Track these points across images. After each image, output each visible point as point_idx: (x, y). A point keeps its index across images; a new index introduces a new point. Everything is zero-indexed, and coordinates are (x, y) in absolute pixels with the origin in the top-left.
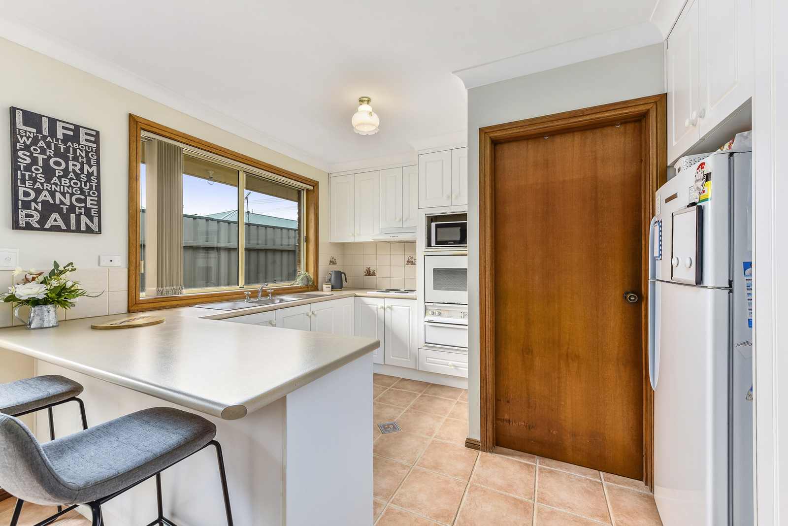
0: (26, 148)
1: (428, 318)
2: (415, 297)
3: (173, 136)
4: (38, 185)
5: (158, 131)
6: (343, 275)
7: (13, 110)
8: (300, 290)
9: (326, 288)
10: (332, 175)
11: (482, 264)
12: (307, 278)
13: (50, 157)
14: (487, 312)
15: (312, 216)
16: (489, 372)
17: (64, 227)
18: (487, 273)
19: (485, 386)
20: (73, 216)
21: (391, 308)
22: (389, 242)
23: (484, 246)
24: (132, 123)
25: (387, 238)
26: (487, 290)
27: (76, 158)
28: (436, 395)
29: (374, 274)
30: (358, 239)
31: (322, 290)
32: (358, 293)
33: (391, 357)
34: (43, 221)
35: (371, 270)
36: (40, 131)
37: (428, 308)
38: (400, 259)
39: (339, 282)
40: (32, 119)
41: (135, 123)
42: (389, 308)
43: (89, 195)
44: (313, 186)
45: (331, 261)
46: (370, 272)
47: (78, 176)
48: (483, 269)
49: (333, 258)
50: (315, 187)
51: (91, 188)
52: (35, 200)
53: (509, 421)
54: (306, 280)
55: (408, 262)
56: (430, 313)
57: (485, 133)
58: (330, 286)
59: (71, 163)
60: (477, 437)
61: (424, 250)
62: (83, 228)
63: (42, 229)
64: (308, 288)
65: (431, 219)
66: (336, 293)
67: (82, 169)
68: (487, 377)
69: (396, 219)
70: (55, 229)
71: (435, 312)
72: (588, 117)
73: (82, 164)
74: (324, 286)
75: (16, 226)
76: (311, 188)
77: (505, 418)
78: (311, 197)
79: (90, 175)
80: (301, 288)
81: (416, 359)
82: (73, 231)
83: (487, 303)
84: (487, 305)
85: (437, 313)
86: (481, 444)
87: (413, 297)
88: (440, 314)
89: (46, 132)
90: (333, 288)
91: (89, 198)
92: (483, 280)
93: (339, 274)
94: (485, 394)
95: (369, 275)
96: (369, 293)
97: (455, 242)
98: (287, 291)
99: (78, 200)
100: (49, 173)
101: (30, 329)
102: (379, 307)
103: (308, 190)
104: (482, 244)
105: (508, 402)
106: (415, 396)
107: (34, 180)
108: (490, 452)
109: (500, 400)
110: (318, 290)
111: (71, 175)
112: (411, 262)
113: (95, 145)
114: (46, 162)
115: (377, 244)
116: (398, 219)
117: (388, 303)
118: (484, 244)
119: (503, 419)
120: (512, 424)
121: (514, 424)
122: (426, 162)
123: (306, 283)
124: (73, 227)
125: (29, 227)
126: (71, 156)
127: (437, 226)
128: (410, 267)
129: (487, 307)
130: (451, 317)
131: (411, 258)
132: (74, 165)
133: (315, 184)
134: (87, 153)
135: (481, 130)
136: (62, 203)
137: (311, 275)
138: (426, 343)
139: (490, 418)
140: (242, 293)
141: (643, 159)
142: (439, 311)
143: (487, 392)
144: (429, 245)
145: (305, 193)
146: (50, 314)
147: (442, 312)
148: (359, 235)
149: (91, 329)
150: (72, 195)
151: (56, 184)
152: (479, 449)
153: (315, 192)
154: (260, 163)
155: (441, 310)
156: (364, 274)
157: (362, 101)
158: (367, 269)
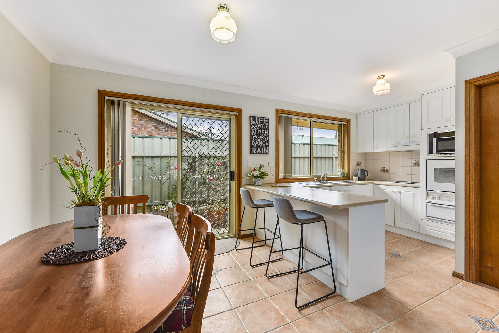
0: (253, 129)
1: (429, 200)
2: (418, 187)
3: (288, 113)
4: (255, 140)
5: (284, 113)
6: (366, 172)
7: (250, 117)
8: (340, 179)
9: (355, 179)
10: (358, 114)
11: (467, 166)
12: (344, 173)
13: (258, 130)
14: (471, 195)
15: (346, 139)
16: (472, 233)
17: (261, 153)
18: (471, 171)
19: (469, 241)
20: (263, 148)
21: (400, 192)
22: (399, 151)
23: (469, 154)
24: (277, 112)
25: (398, 149)
26: (471, 181)
27: (263, 129)
28: (435, 250)
29: (387, 171)
30: (376, 150)
31: (352, 180)
32: (376, 182)
33: (400, 222)
34: (256, 151)
35: (386, 169)
36: (256, 122)
37: (429, 193)
38: (408, 162)
39: (363, 175)
40: (254, 118)
41: (278, 111)
42: (398, 192)
43: (266, 141)
44: (347, 122)
45: (357, 164)
46: (385, 170)
47: (264, 134)
48: (468, 168)
49: (359, 162)
50: (348, 123)
51: (267, 139)
52: (255, 145)
53: (492, 269)
54: (343, 174)
55: (415, 164)
56: (431, 197)
57: (470, 83)
58: (358, 177)
59: (262, 131)
60: (462, 272)
61: (426, 156)
62: (265, 153)
63: (256, 154)
64: (344, 178)
65: (432, 136)
66: (361, 182)
67: (265, 132)
68: (471, 236)
69: (404, 136)
70: (259, 153)
71: (435, 196)
73: (265, 130)
74: (354, 177)
75: (251, 153)
76: (346, 123)
77: (489, 266)
78: (346, 128)
79: (267, 133)
80: (340, 177)
81: (419, 226)
82: (263, 154)
83: (471, 190)
84: (471, 191)
85: (437, 198)
86: (465, 277)
87: (417, 187)
88: (439, 199)
89: (257, 122)
90: (359, 179)
91: (266, 142)
92: (468, 175)
93: (363, 171)
94: (469, 246)
95: (384, 172)
96: (384, 183)
97: (453, 151)
98: (333, 179)
99: (264, 143)
100: (258, 135)
101: (256, 185)
102: (391, 191)
103: (344, 125)
104: (467, 153)
105: (491, 256)
106: (417, 247)
107: (255, 138)
108: (473, 283)
109: (484, 254)
110: (350, 180)
111: (262, 135)
112: (417, 164)
113: (267, 123)
114: (257, 131)
115: (389, 153)
116: (405, 137)
117: (397, 189)
118: (469, 153)
119: (487, 266)
120: (495, 271)
121: (496, 271)
122: (428, 99)
123: (343, 176)
124: (263, 153)
125: (254, 153)
126: (262, 128)
127: (437, 140)
128: (416, 167)
129: (471, 192)
130: (449, 201)
131: (417, 161)
132: (263, 131)
133: (348, 121)
134: (266, 126)
135: (466, 82)
136: (260, 145)
137: (346, 170)
138: (427, 216)
139: (473, 262)
140: (313, 178)
142: (439, 196)
143: (471, 245)
144: (431, 152)
145: (342, 126)
146: (260, 181)
148: (377, 148)
149: (271, 187)
150: (263, 141)
151: (259, 138)
152: (463, 279)
153: (348, 125)
154: (321, 116)
155: (440, 196)
156: (381, 171)
157: (379, 78)
158: (383, 168)
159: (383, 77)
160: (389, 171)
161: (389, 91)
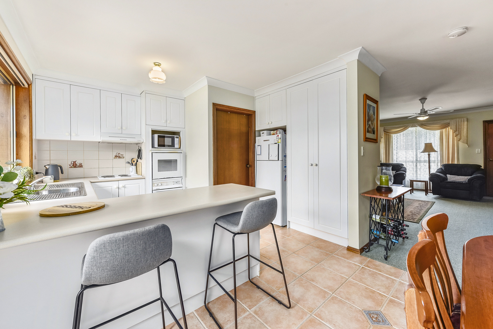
1: (155, 188)
25: (117, 140)
29: (81, 166)
35: (78, 163)
37: (155, 182)
42: (123, 187)
44: (29, 85)
45: (35, 156)
46: (76, 164)
55: (116, 156)
56: (156, 185)
65: (155, 132)
71: (159, 184)
72: (241, 111)
76: (27, 85)
78: (24, 94)
95: (75, 167)
97: (169, 146)
103: (18, 87)
112: (118, 157)
116: (117, 128)
130: (168, 185)
131: (119, 154)
141: (250, 127)
147: (162, 183)
153: (30, 91)
155: (161, 182)
156: (69, 166)
157: (156, 64)
158: (73, 163)
159: (159, 65)
160: (83, 164)
161: (165, 82)
